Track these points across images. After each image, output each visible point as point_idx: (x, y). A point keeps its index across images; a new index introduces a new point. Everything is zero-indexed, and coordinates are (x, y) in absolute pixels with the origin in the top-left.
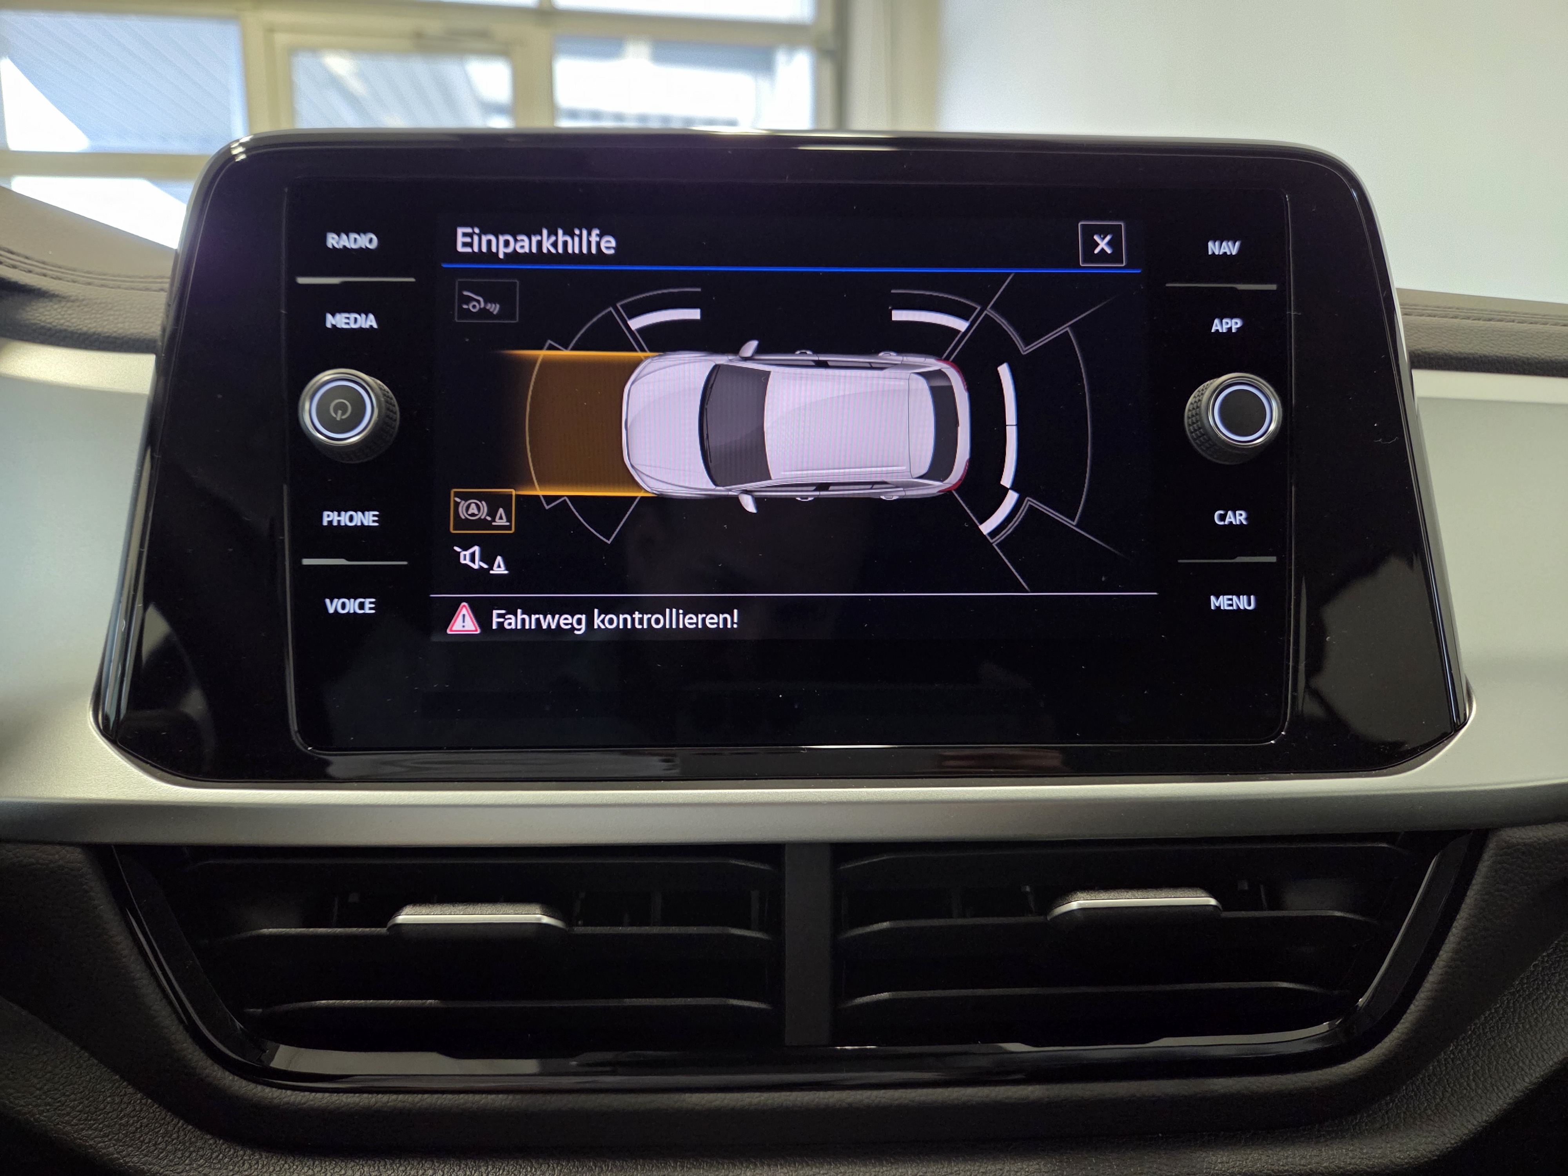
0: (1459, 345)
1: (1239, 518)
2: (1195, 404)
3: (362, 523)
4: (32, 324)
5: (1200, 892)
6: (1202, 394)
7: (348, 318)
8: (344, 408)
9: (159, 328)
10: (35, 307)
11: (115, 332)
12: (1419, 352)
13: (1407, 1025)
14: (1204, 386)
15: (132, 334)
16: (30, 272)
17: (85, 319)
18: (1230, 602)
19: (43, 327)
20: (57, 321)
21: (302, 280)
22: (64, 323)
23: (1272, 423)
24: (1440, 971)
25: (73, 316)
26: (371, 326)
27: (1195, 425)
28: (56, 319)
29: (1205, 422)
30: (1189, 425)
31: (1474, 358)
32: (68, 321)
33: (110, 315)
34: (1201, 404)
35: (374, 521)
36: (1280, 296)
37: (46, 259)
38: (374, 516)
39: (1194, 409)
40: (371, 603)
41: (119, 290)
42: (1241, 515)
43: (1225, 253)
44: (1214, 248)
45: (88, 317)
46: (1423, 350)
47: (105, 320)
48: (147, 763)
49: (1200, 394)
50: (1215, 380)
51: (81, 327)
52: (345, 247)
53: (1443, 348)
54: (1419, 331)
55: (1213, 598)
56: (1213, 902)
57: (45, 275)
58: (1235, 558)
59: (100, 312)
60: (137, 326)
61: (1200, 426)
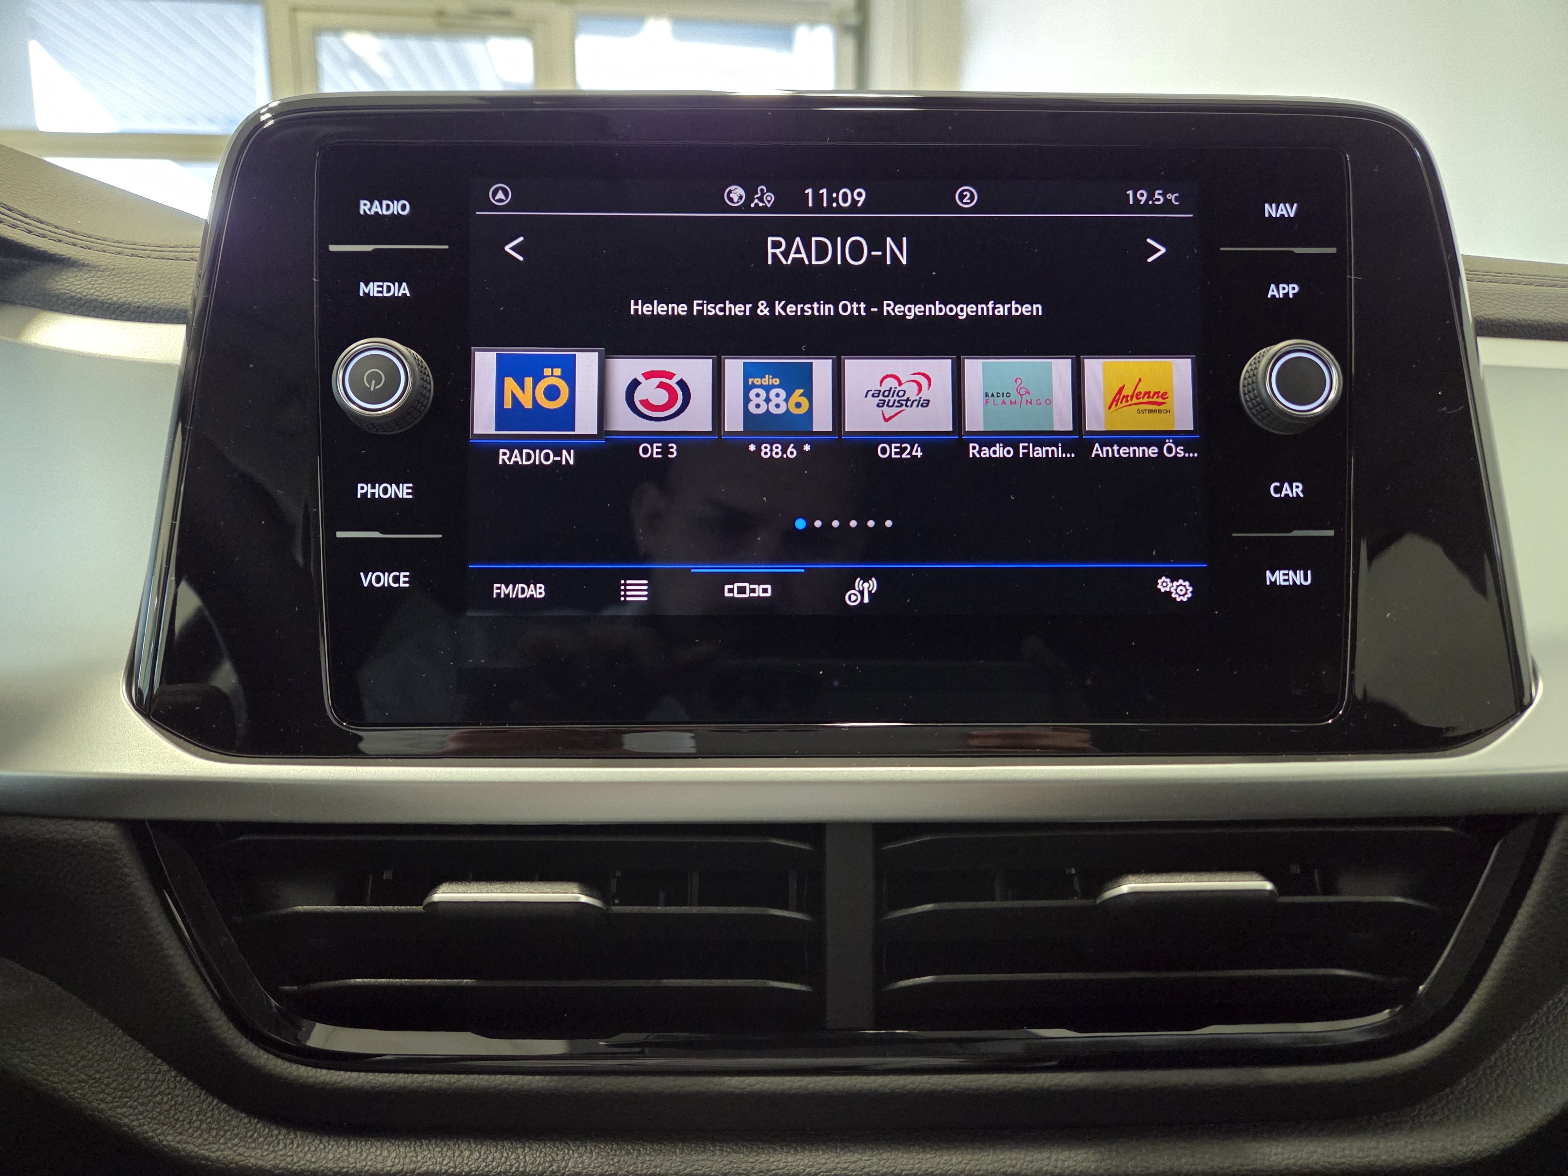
0: (1523, 312)
1: (1296, 490)
2: (1252, 372)
3: (396, 494)
4: (62, 293)
5: (1255, 876)
6: (1259, 362)
7: (382, 287)
8: (376, 377)
9: (190, 298)
10: (65, 277)
11: (146, 301)
12: (1482, 318)
13: (1470, 1014)
14: (1260, 354)
15: (163, 304)
16: (60, 241)
17: (115, 289)
18: (1286, 577)
19: (72, 297)
20: (86, 291)
21: (333, 248)
22: (94, 292)
23: (1332, 392)
24: (1505, 959)
25: (103, 285)
26: (405, 294)
27: (1251, 394)
28: (86, 289)
29: (1262, 390)
30: (1245, 394)
31: (1539, 326)
32: (98, 291)
33: (140, 285)
34: (1257, 373)
35: (408, 494)
36: (1341, 258)
37: (75, 229)
38: (408, 488)
39: (1249, 377)
40: (405, 576)
41: (149, 259)
42: (1297, 487)
43: (1283, 215)
44: (1270, 210)
45: (118, 286)
46: (1486, 317)
47: (136, 290)
48: (181, 738)
49: (1257, 362)
50: (1272, 347)
51: (111, 296)
52: (377, 213)
53: (1507, 315)
54: (1481, 297)
55: (1268, 573)
56: (1268, 886)
57: (75, 245)
58: (1290, 532)
59: (130, 282)
60: (167, 296)
61: (1256, 394)
